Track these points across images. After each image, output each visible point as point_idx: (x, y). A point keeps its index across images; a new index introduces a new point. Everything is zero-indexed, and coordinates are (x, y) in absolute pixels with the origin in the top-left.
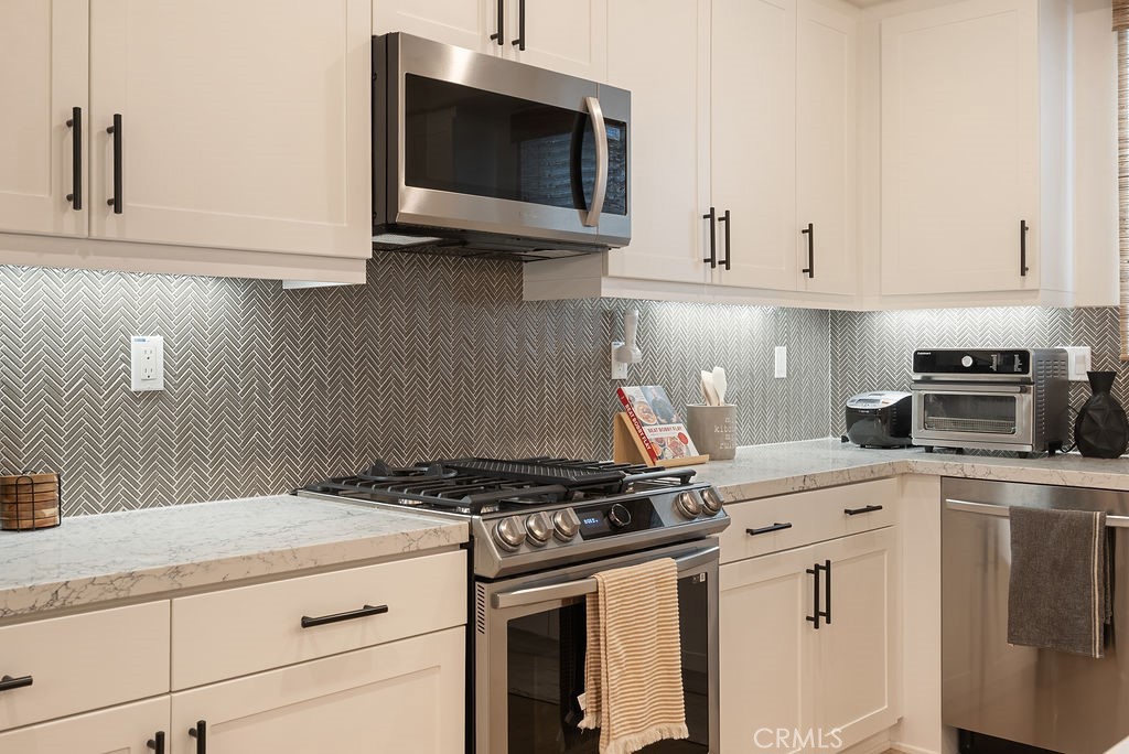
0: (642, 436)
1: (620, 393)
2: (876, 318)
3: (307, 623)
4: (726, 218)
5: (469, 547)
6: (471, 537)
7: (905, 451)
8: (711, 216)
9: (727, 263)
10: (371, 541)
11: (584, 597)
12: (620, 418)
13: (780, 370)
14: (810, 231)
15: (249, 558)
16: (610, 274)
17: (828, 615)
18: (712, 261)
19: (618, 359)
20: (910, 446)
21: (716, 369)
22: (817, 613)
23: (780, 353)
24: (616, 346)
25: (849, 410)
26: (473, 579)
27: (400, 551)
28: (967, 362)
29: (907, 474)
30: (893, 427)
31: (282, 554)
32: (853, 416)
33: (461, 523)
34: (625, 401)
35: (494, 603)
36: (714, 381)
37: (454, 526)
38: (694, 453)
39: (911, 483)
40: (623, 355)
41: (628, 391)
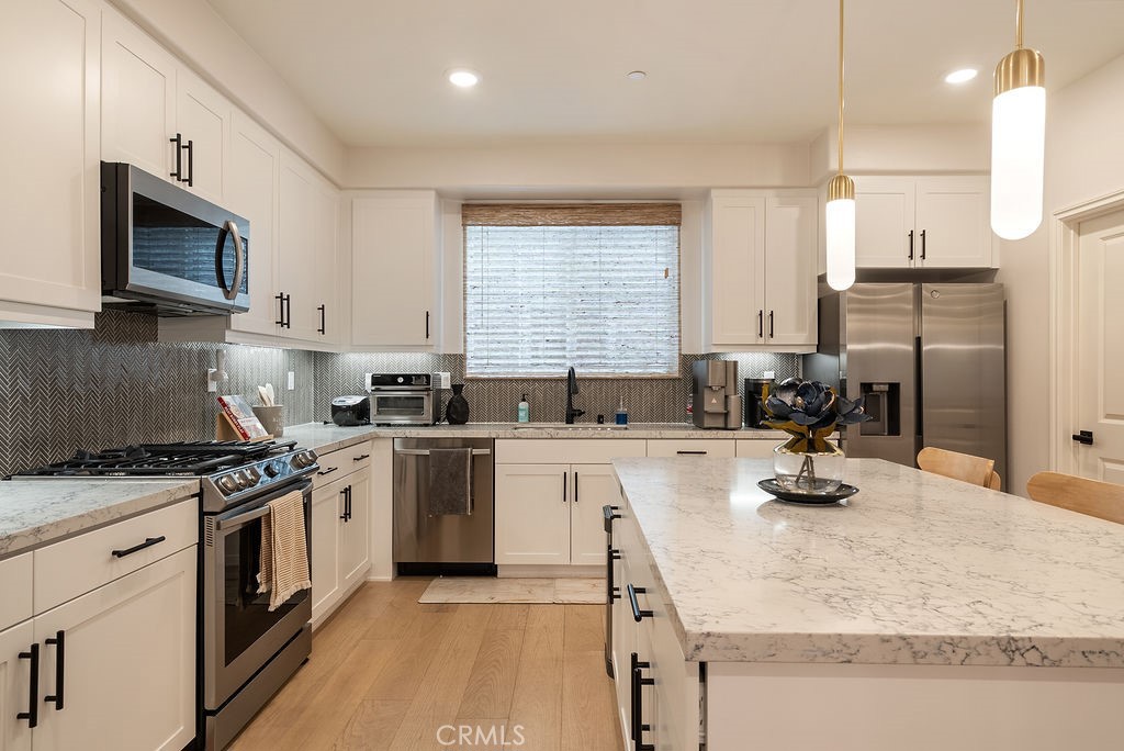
0: (238, 425)
1: (220, 400)
2: (340, 357)
3: (119, 554)
4: (288, 299)
5: (200, 495)
6: (201, 489)
7: (367, 427)
8: (281, 297)
9: (288, 324)
10: (151, 497)
11: (260, 518)
12: (222, 415)
13: (291, 386)
14: (323, 309)
15: (83, 516)
16: (233, 328)
17: (350, 514)
18: (282, 324)
19: (213, 379)
20: (369, 424)
21: (267, 385)
22: (346, 514)
23: (291, 375)
24: (212, 371)
25: (333, 406)
26: (202, 514)
27: (165, 502)
28: (401, 380)
29: (376, 438)
30: (359, 414)
31: (101, 511)
32: (336, 409)
33: (192, 481)
34: (224, 405)
35: (218, 527)
36: (267, 391)
37: (191, 483)
38: (266, 434)
39: (377, 443)
40: (216, 377)
41: (226, 398)
